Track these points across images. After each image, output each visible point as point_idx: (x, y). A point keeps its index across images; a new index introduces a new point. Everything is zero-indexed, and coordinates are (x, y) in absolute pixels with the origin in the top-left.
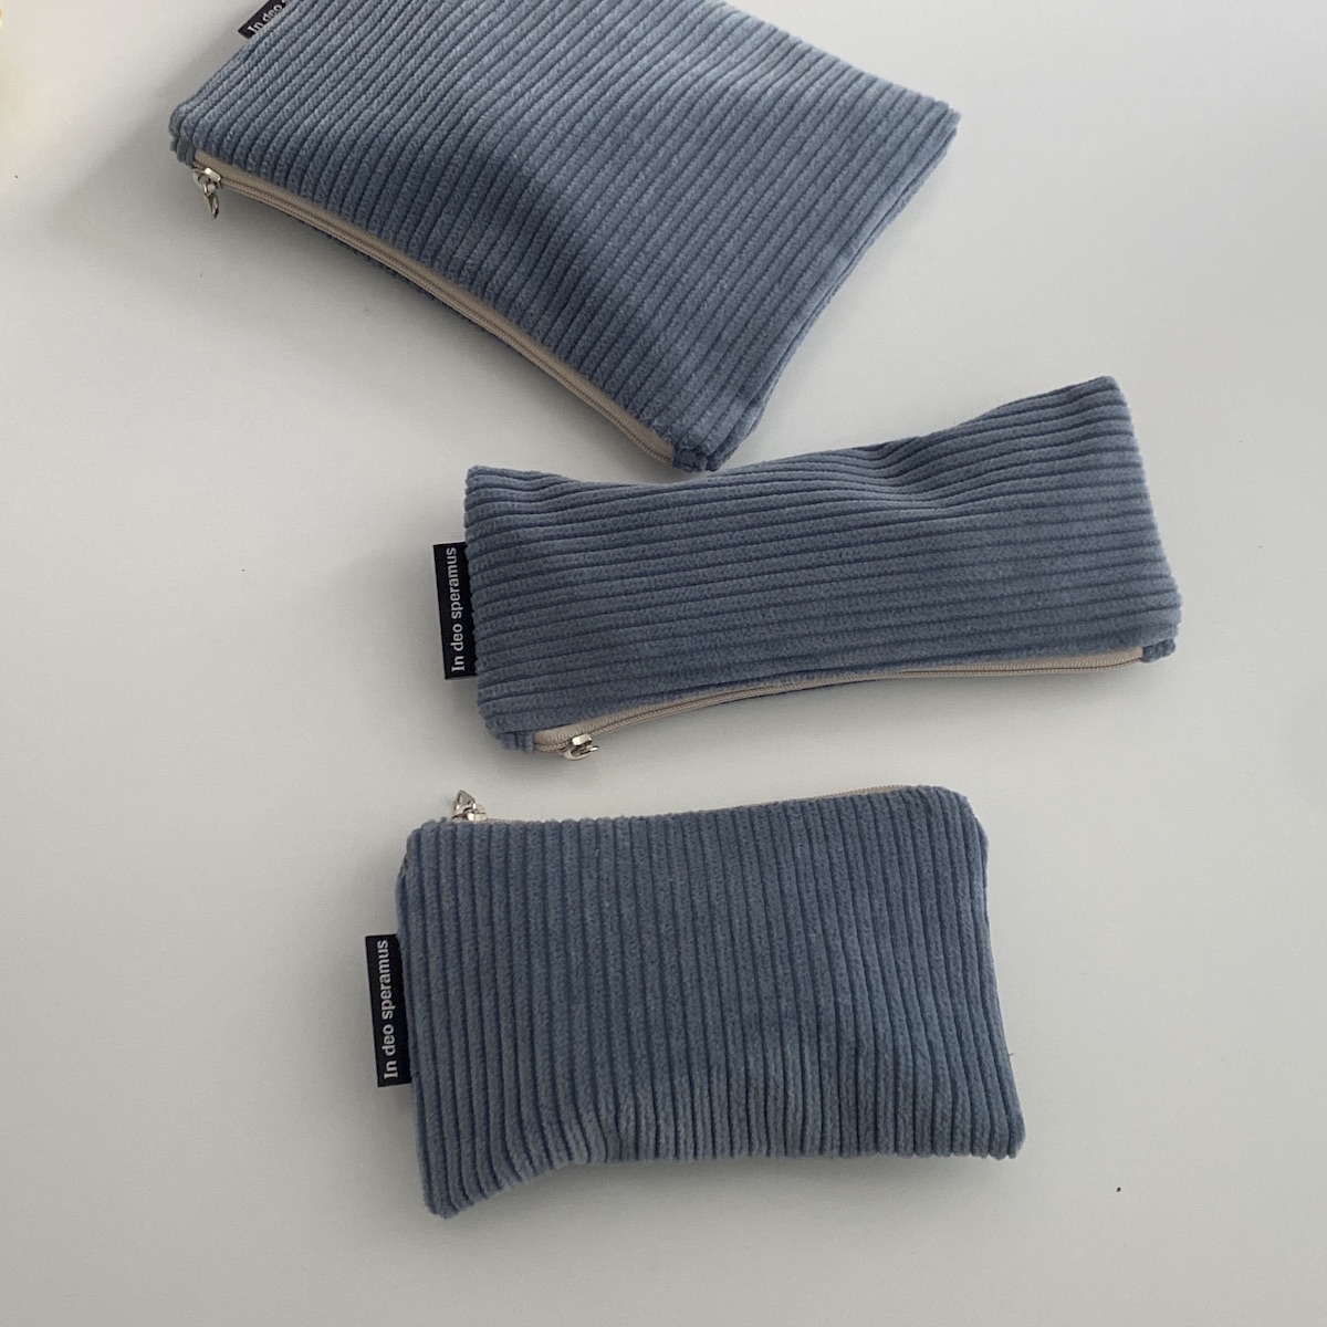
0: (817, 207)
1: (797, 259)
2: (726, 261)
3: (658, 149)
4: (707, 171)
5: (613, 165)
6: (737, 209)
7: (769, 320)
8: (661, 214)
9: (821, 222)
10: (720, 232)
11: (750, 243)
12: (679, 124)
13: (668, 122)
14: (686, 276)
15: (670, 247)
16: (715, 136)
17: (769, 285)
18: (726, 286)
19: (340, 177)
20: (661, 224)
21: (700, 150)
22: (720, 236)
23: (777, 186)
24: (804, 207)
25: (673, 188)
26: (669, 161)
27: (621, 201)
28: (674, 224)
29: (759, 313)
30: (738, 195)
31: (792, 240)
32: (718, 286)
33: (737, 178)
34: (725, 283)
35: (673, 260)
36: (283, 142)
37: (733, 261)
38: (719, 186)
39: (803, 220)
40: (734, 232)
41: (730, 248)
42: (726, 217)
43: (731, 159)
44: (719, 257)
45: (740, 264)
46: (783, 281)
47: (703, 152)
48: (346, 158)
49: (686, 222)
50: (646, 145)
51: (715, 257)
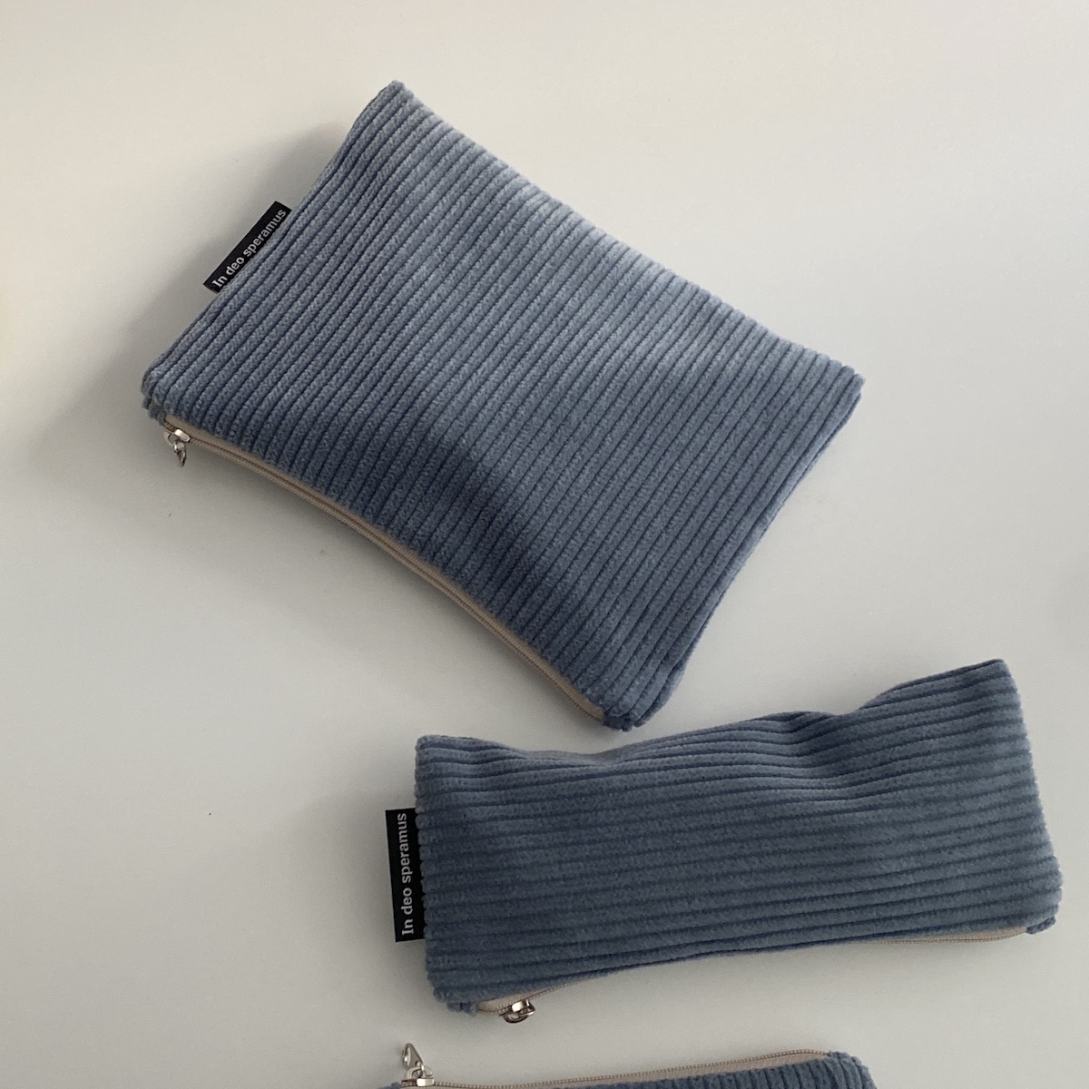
0: (736, 481)
1: (718, 533)
2: (656, 535)
3: (594, 429)
4: (637, 448)
5: (553, 446)
6: (664, 485)
7: (692, 593)
8: (596, 494)
9: (740, 496)
10: (649, 509)
11: (676, 518)
12: (613, 404)
13: (603, 403)
14: (618, 552)
15: (604, 526)
16: (644, 413)
17: (692, 560)
18: (654, 561)
19: (302, 451)
20: (595, 503)
21: (631, 427)
22: (649, 513)
23: (700, 461)
24: (724, 481)
25: (607, 467)
26: (604, 440)
27: (560, 482)
28: (609, 502)
29: (683, 586)
30: (665, 471)
31: (713, 514)
32: (647, 561)
33: (664, 454)
34: (653, 559)
35: (607, 538)
36: (248, 414)
37: (660, 536)
38: (649, 463)
39: (723, 493)
40: (661, 507)
41: (659, 524)
42: (654, 493)
43: (659, 435)
44: (648, 533)
45: (667, 539)
46: (705, 555)
47: (634, 430)
48: (307, 434)
49: (618, 500)
50: (583, 425)
51: (644, 533)
